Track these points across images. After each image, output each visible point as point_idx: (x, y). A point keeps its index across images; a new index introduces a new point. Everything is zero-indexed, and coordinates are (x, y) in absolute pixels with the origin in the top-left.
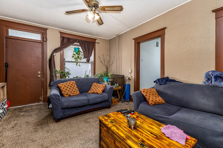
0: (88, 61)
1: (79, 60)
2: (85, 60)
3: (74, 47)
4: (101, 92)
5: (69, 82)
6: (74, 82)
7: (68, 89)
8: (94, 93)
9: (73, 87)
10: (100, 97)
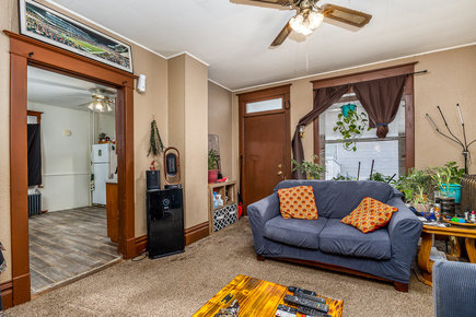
0: (382, 134)
1: (353, 136)
2: (373, 133)
3: (342, 104)
4: (369, 227)
5: (298, 188)
6: (310, 190)
7: (292, 203)
8: (350, 225)
9: (303, 198)
10: (355, 242)
